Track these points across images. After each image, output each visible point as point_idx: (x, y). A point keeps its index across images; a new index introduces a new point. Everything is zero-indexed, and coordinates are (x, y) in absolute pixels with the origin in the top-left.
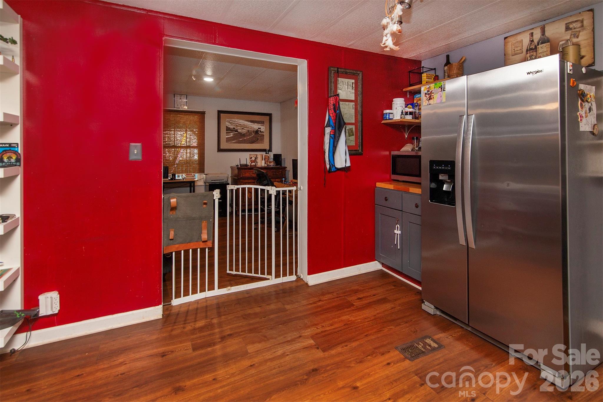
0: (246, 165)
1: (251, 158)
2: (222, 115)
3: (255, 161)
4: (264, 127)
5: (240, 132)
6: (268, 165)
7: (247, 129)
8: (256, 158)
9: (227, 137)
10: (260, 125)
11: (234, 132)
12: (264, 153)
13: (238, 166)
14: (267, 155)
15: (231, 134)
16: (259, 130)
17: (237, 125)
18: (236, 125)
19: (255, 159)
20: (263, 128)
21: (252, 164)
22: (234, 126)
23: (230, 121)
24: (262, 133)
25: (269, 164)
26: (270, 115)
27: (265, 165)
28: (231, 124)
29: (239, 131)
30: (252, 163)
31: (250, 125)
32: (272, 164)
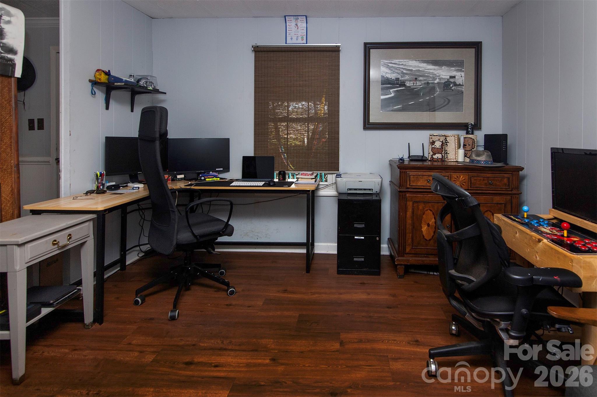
0: (422, 159)
1: (433, 143)
2: (374, 53)
3: (442, 149)
4: (463, 74)
5: (410, 87)
6: (472, 161)
7: (425, 80)
8: (445, 143)
9: (383, 97)
10: (453, 69)
11: (398, 87)
12: (462, 134)
13: (402, 160)
14: (470, 136)
15: (391, 90)
16: (452, 80)
17: (405, 71)
18: (403, 73)
19: (442, 145)
20: (460, 77)
21: (434, 157)
22: (398, 73)
23: (389, 65)
24: (459, 88)
25: (474, 157)
26: (477, 46)
27: (464, 160)
28: (392, 70)
29: (408, 85)
30: (434, 154)
31: (431, 71)
32: (484, 159)
